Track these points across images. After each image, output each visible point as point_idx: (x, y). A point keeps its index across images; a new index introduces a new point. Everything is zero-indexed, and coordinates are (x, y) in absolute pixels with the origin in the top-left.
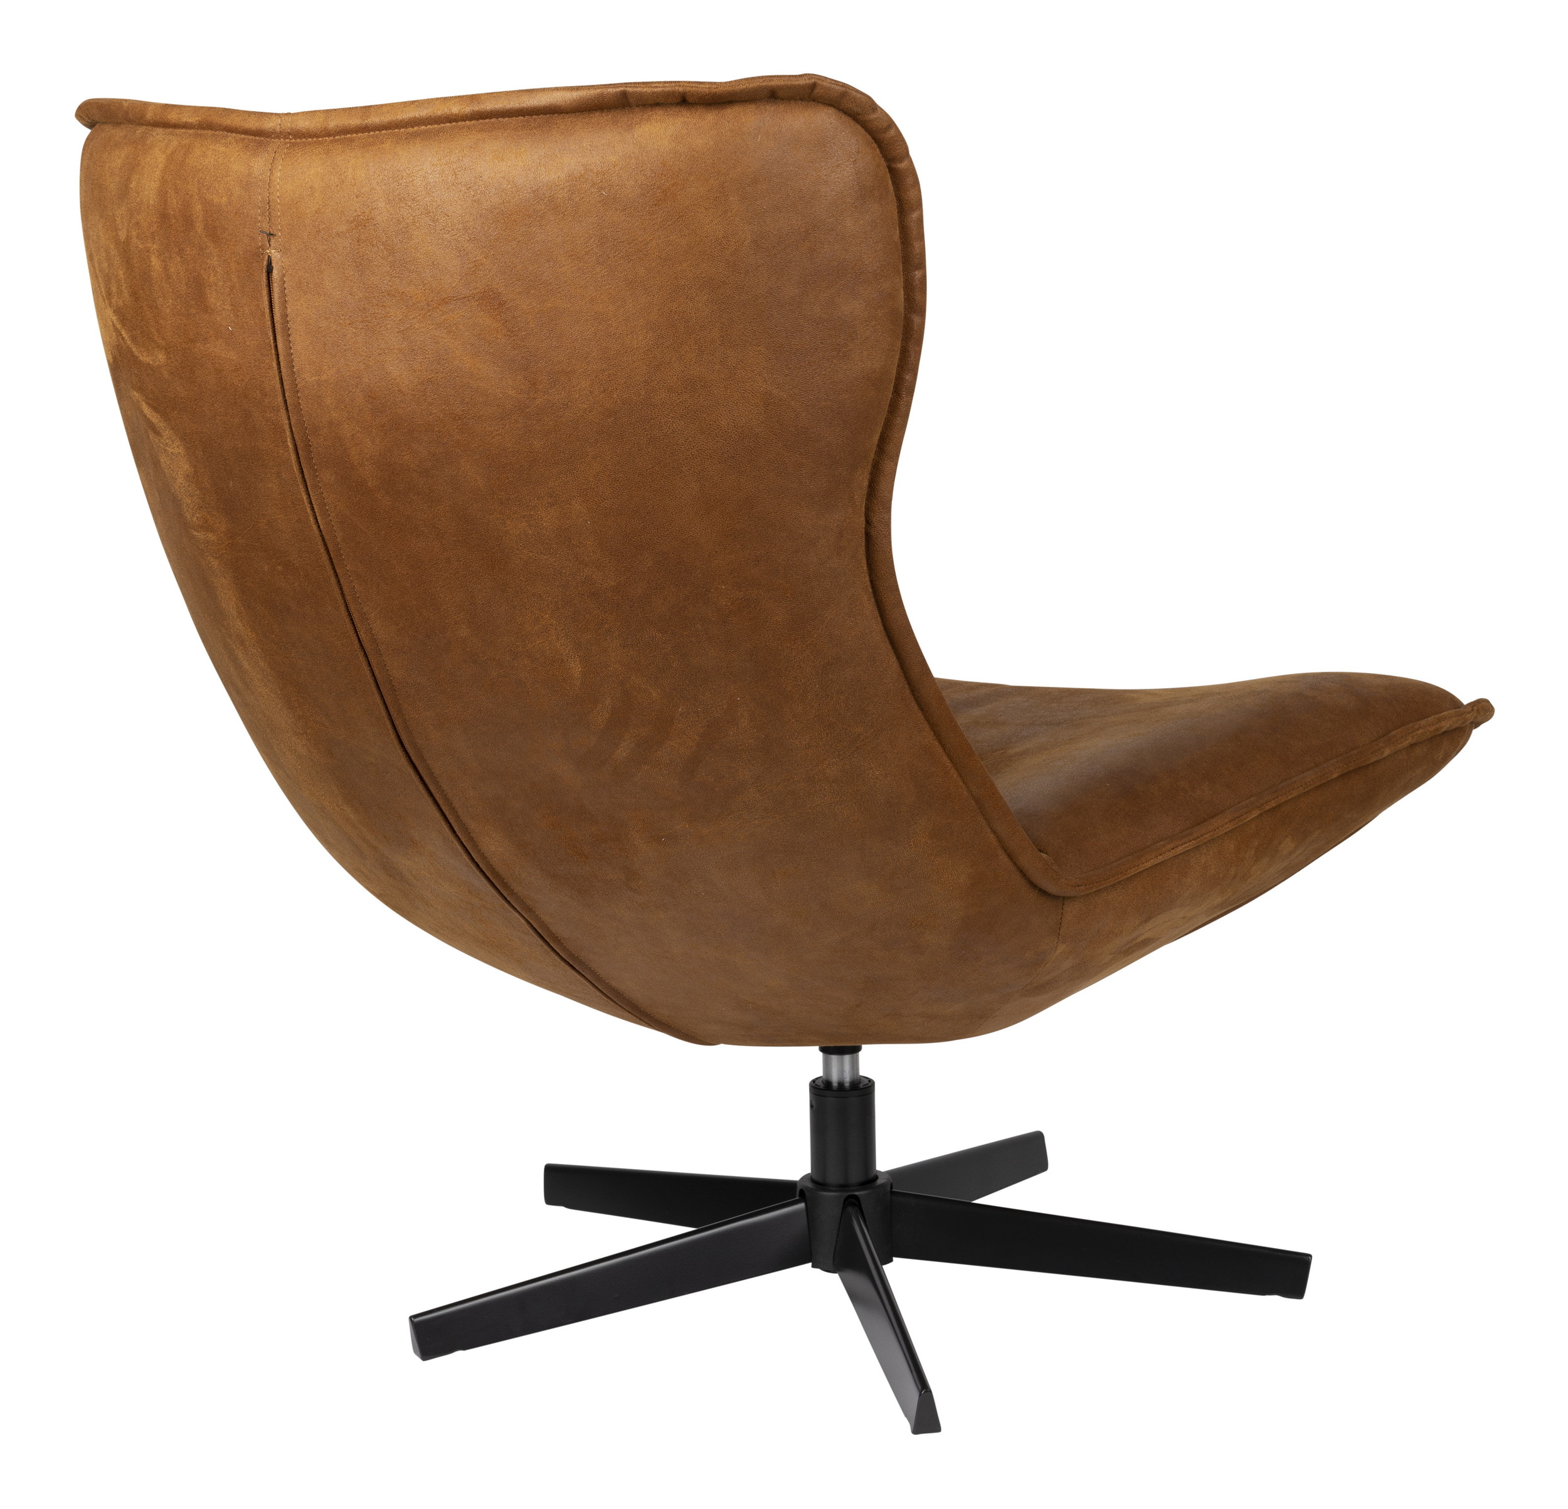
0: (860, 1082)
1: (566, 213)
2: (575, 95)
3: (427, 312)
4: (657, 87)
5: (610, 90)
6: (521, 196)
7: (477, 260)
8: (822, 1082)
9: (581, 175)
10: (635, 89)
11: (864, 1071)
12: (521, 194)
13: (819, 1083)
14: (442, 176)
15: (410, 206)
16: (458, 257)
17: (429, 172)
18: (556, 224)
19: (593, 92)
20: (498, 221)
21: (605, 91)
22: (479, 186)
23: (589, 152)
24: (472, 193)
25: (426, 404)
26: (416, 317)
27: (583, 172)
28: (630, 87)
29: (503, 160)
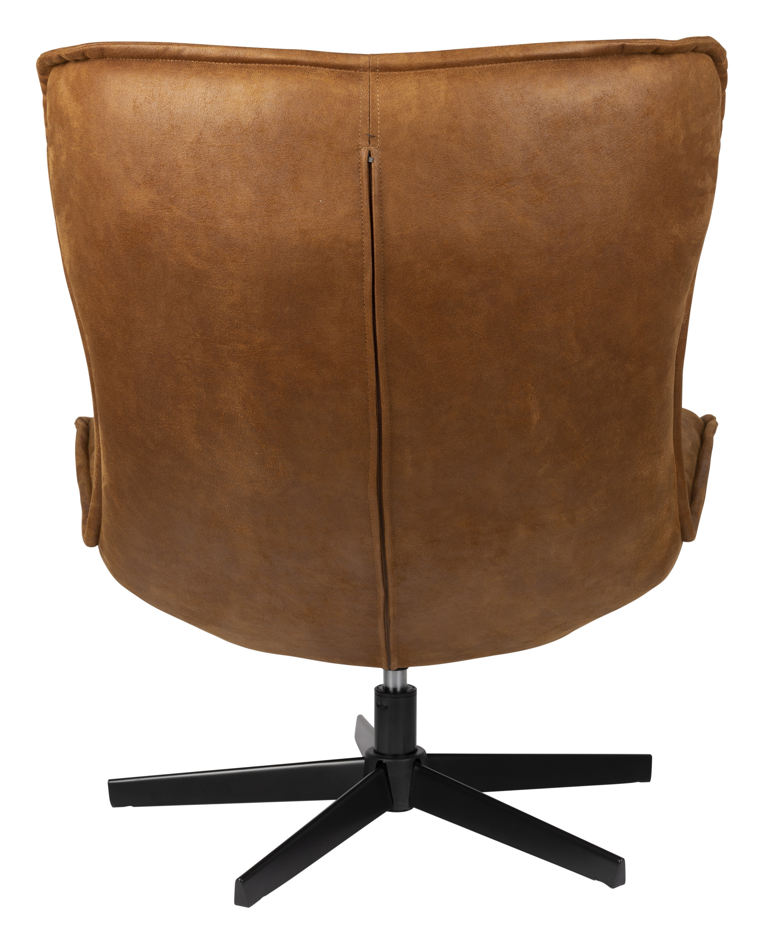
0: (407, 689)
1: (591, 122)
2: (592, 46)
3: (495, 187)
4: (643, 42)
5: (615, 44)
6: (565, 111)
7: (534, 153)
8: (383, 687)
9: (602, 98)
10: (630, 43)
11: (410, 681)
12: (565, 109)
13: (381, 688)
14: (513, 98)
15: (490, 118)
16: (522, 150)
17: (503, 95)
18: (585, 129)
19: (603, 45)
20: (550, 127)
21: (611, 44)
22: (538, 104)
23: (604, 83)
24: (534, 109)
25: (485, 248)
26: (486, 191)
27: (602, 96)
28: (627, 42)
29: (552, 87)
